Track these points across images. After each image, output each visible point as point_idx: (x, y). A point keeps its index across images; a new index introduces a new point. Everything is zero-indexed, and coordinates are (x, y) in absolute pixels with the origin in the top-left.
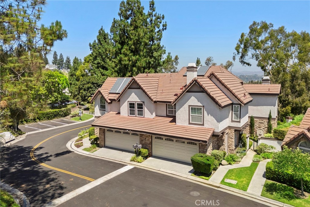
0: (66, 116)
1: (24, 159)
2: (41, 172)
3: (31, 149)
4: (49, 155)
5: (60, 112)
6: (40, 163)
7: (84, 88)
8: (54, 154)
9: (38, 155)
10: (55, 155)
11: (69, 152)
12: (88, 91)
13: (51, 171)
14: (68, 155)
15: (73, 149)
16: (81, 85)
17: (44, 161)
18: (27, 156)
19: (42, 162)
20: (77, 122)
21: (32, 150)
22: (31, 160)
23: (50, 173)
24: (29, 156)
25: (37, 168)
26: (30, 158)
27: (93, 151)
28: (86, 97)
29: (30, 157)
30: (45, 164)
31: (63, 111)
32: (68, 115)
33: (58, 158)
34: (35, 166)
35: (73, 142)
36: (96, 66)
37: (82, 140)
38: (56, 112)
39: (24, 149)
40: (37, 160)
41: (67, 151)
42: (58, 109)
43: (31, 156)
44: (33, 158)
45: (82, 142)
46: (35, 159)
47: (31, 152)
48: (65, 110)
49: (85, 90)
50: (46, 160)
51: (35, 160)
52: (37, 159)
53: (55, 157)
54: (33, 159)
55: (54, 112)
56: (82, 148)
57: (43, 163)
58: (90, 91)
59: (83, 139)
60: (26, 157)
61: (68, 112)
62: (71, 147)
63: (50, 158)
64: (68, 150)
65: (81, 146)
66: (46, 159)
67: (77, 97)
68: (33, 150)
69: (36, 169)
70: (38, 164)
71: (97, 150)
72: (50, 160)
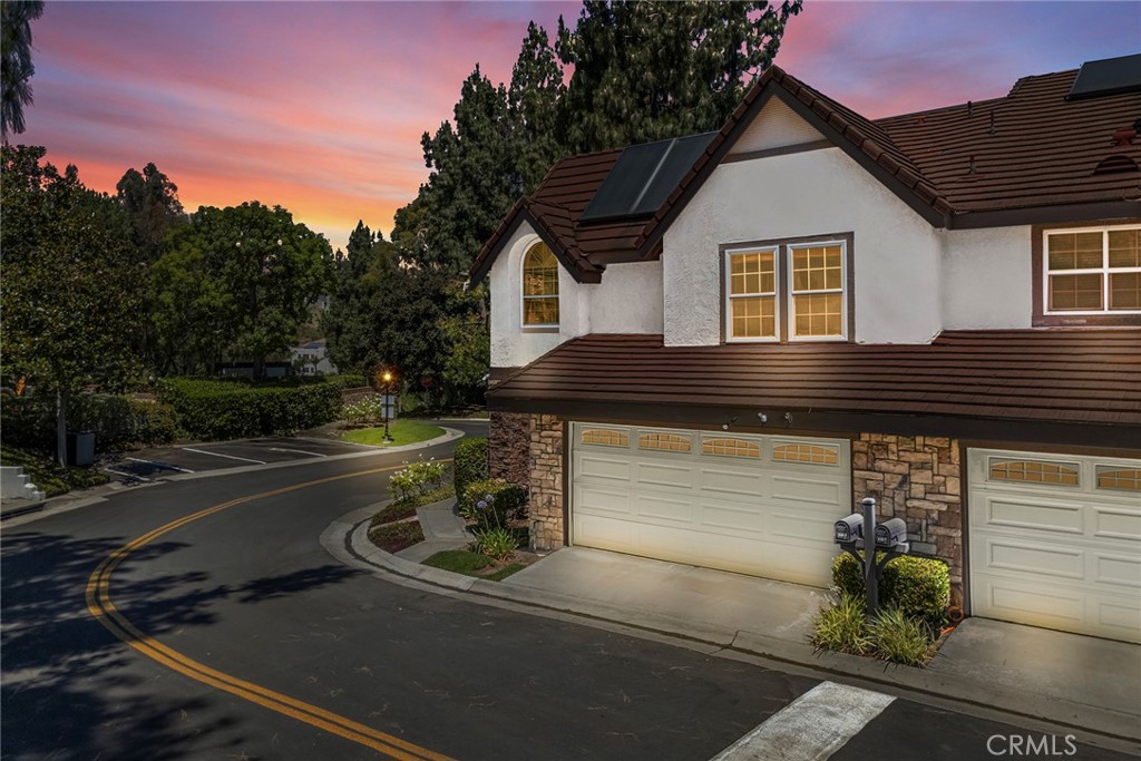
0: (319, 425)
1: (34, 606)
2: (117, 708)
3: (107, 552)
4: (206, 586)
5: (290, 401)
6: (135, 638)
7: (399, 316)
8: (243, 581)
9: (139, 588)
10: (245, 588)
11: (334, 574)
12: (415, 331)
13: (195, 705)
14: (329, 591)
15: (364, 560)
16: (386, 305)
17: (165, 626)
18: (64, 590)
19: (147, 631)
20: (374, 449)
21: (114, 554)
22: (83, 612)
23: (188, 722)
24: (75, 590)
25: (95, 671)
26: (81, 601)
27: (494, 571)
28: (406, 356)
29: (83, 595)
30: (168, 645)
31: (304, 398)
32: (329, 421)
33: (266, 605)
34: (86, 656)
35: (357, 525)
36: (451, 225)
37: (413, 513)
38: (270, 397)
39: (68, 548)
40: (119, 618)
41: (327, 569)
42: (284, 386)
43: (90, 588)
44: (99, 604)
45: (417, 522)
46: (111, 607)
47: (101, 566)
48: (314, 394)
49: (401, 326)
50: (177, 620)
51: (108, 615)
52: (123, 613)
53: (245, 600)
54: (94, 611)
55: (261, 399)
56: (423, 551)
57: (152, 642)
58: (425, 331)
59: (418, 510)
60: (58, 595)
61: (328, 406)
62: (349, 547)
63: (214, 606)
64: (331, 563)
65: (410, 544)
66: (181, 608)
67: (366, 359)
68: (114, 559)
69: (82, 685)
70: (118, 640)
71: (522, 567)
72: (205, 620)
